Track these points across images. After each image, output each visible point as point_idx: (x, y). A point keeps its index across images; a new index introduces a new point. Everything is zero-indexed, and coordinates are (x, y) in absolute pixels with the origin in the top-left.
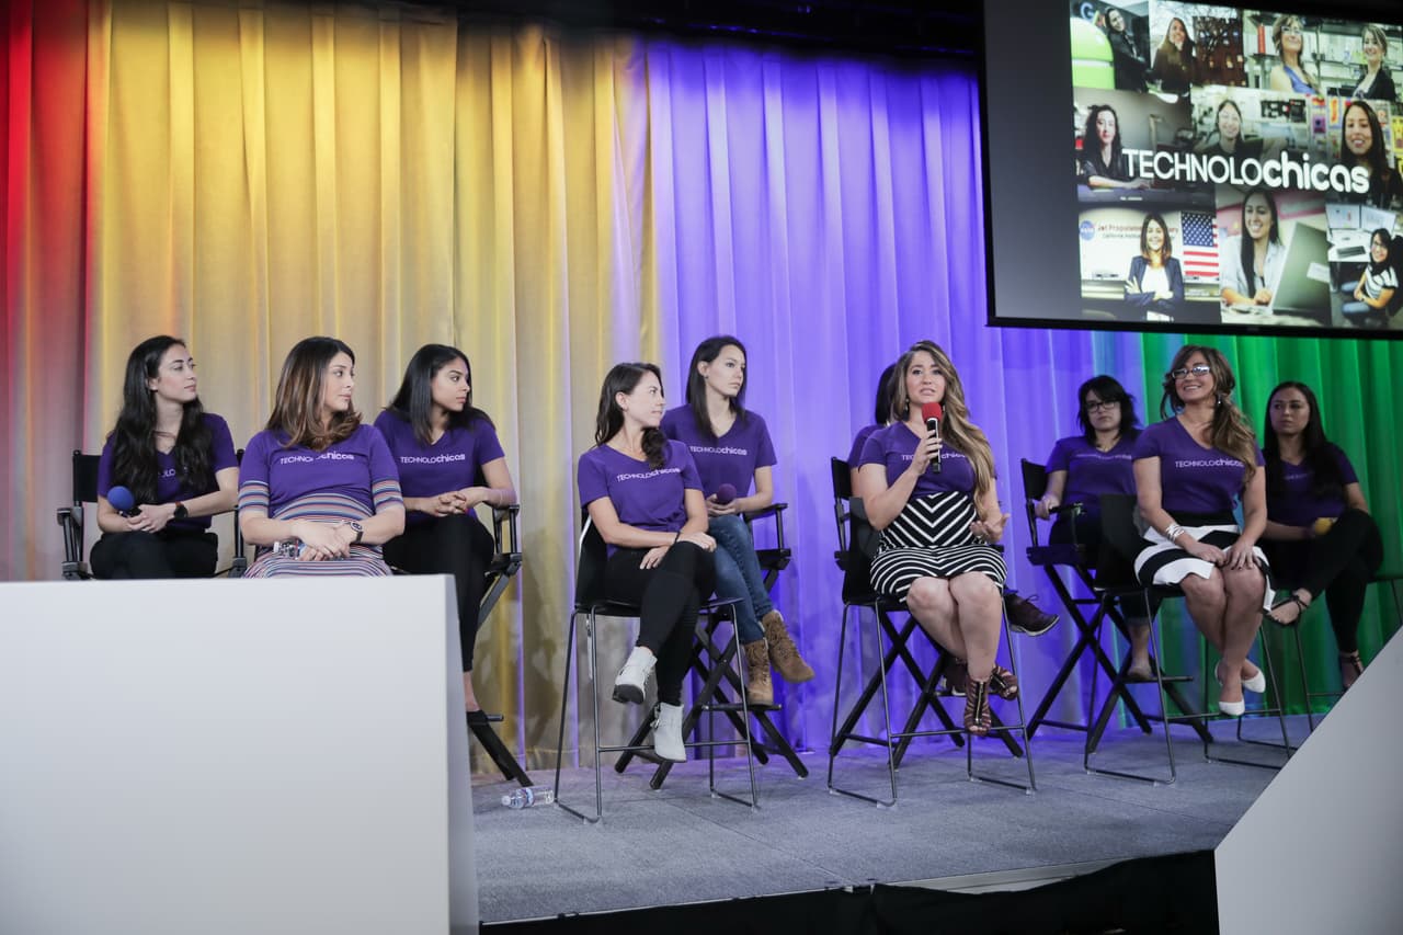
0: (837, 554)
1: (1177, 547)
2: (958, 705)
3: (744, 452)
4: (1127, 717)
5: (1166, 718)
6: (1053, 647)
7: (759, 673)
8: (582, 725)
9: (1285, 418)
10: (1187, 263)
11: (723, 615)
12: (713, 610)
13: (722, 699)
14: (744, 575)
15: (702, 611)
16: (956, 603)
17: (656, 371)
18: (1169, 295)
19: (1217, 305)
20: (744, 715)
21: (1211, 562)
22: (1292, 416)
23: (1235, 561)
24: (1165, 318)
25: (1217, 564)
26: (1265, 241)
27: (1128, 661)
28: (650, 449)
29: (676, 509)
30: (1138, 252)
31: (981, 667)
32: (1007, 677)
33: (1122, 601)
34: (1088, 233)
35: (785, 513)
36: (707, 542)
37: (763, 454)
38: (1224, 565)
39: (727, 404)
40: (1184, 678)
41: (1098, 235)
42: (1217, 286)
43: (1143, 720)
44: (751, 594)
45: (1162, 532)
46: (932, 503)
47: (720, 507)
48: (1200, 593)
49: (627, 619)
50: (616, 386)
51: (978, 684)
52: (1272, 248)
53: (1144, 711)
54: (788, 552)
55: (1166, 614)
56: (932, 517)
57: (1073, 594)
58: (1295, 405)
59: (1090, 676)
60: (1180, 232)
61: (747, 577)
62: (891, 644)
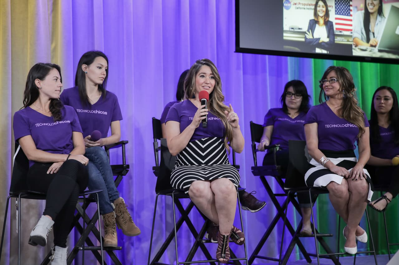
0: (154, 168)
1: (325, 168)
2: (214, 247)
3: (106, 113)
4: (300, 254)
5: (318, 255)
6: (263, 218)
7: (110, 230)
8: (12, 258)
9: (381, 105)
10: (337, 24)
11: (92, 199)
12: (87, 196)
13: (90, 243)
14: (104, 178)
15: (79, 197)
16: (214, 194)
17: (58, 68)
18: (327, 40)
19: (351, 46)
20: (102, 252)
21: (342, 176)
22: (385, 103)
23: (354, 176)
24: (325, 52)
25: (345, 177)
26: (375, 14)
27: (301, 226)
28: (54, 110)
29: (67, 142)
30: (312, 17)
31: (225, 228)
32: (240, 233)
33: (298, 195)
34: (288, 6)
35: (127, 146)
36: (84, 160)
37: (115, 115)
38: (348, 178)
39: (96, 88)
40: (329, 235)
41: (293, 7)
42: (351, 36)
43: (307, 256)
44: (107, 188)
45: (318, 160)
46: (203, 143)
47: (92, 142)
48: (336, 191)
49: (39, 201)
50: (36, 75)
51: (224, 236)
52: (379, 18)
53: (308, 252)
54: (128, 166)
55: (321, 202)
56: (203, 150)
57: (274, 191)
58: (386, 99)
59: (282, 233)
60: (334, 7)
61: (105, 179)
62: (181, 215)
